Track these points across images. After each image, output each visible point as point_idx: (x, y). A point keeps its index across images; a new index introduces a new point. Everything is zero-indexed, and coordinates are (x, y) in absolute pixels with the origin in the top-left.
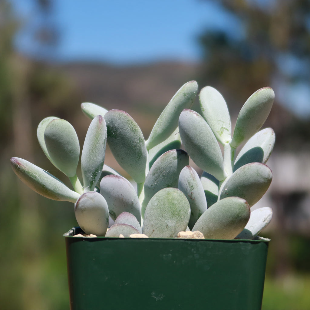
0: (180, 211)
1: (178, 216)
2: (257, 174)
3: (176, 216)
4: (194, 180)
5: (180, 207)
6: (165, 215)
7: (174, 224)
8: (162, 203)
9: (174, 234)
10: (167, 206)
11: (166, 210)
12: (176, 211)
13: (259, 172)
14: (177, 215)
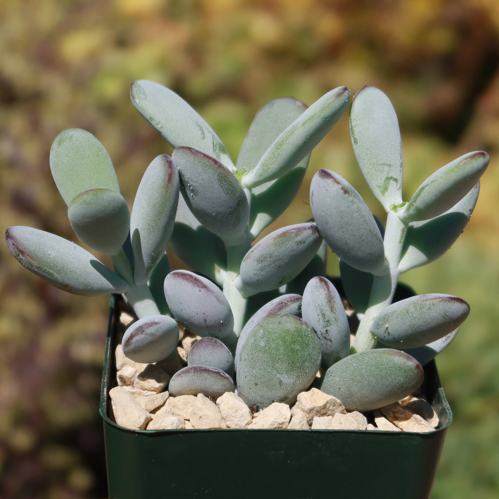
0: (304, 362)
1: (300, 370)
2: (444, 317)
3: (296, 370)
4: (332, 311)
5: (304, 355)
6: (278, 365)
7: (292, 381)
8: (273, 346)
9: (291, 393)
10: (282, 353)
11: (279, 359)
12: (297, 363)
13: (448, 314)
14: (298, 368)
